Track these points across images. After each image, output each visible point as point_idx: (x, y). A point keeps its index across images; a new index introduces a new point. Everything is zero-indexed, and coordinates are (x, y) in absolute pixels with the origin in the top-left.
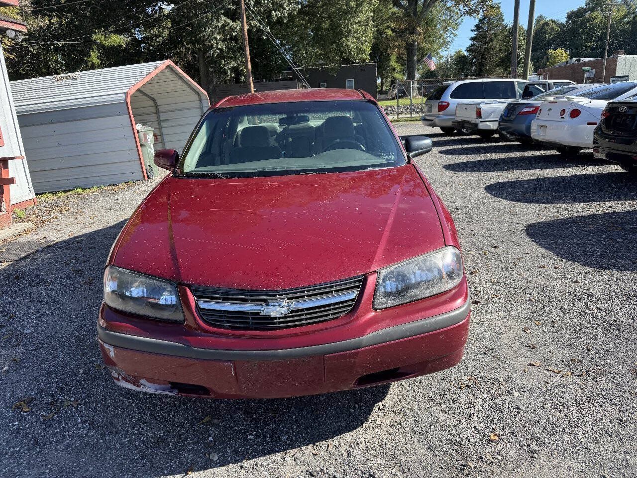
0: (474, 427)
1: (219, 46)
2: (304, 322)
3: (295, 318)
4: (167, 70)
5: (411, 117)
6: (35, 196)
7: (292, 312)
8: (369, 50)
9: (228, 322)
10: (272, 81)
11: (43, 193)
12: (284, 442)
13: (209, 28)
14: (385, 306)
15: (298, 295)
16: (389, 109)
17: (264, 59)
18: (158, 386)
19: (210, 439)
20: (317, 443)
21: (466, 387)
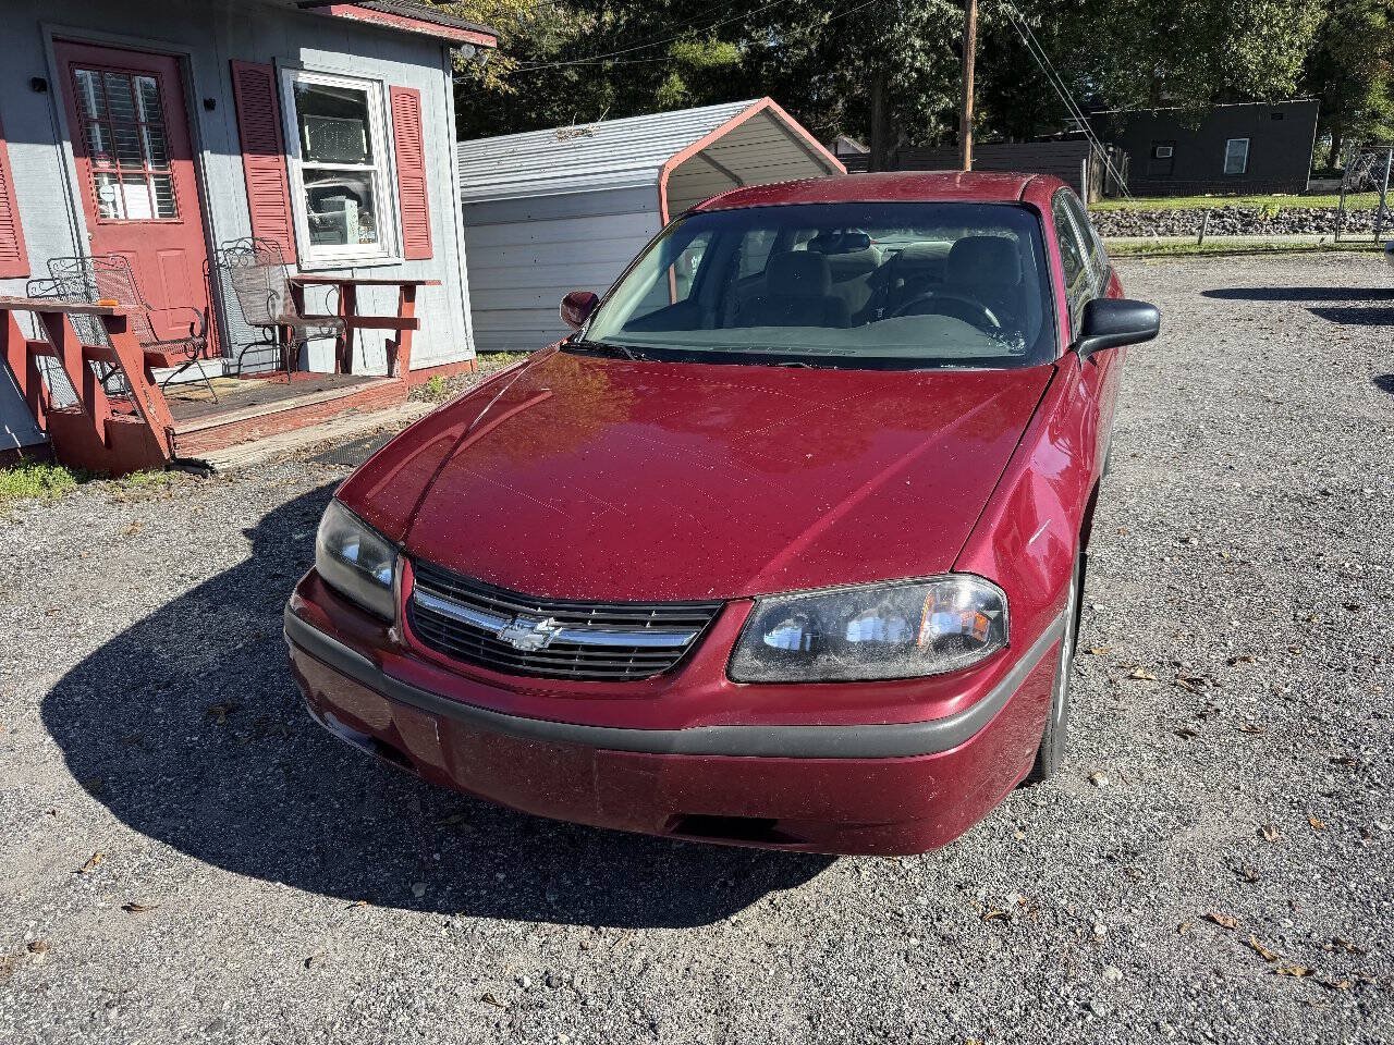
0: (945, 1012)
1: (918, 64)
2: (574, 672)
3: (558, 661)
4: (764, 119)
5: (1376, 241)
6: (471, 355)
7: (552, 646)
8: (1296, 67)
9: (448, 641)
10: (1033, 140)
11: (499, 352)
12: (549, 904)
13: (900, 25)
14: (755, 677)
15: (577, 615)
16: (1329, 215)
17: (1021, 90)
18: (352, 731)
19: (437, 856)
20: (603, 929)
21: (998, 916)
